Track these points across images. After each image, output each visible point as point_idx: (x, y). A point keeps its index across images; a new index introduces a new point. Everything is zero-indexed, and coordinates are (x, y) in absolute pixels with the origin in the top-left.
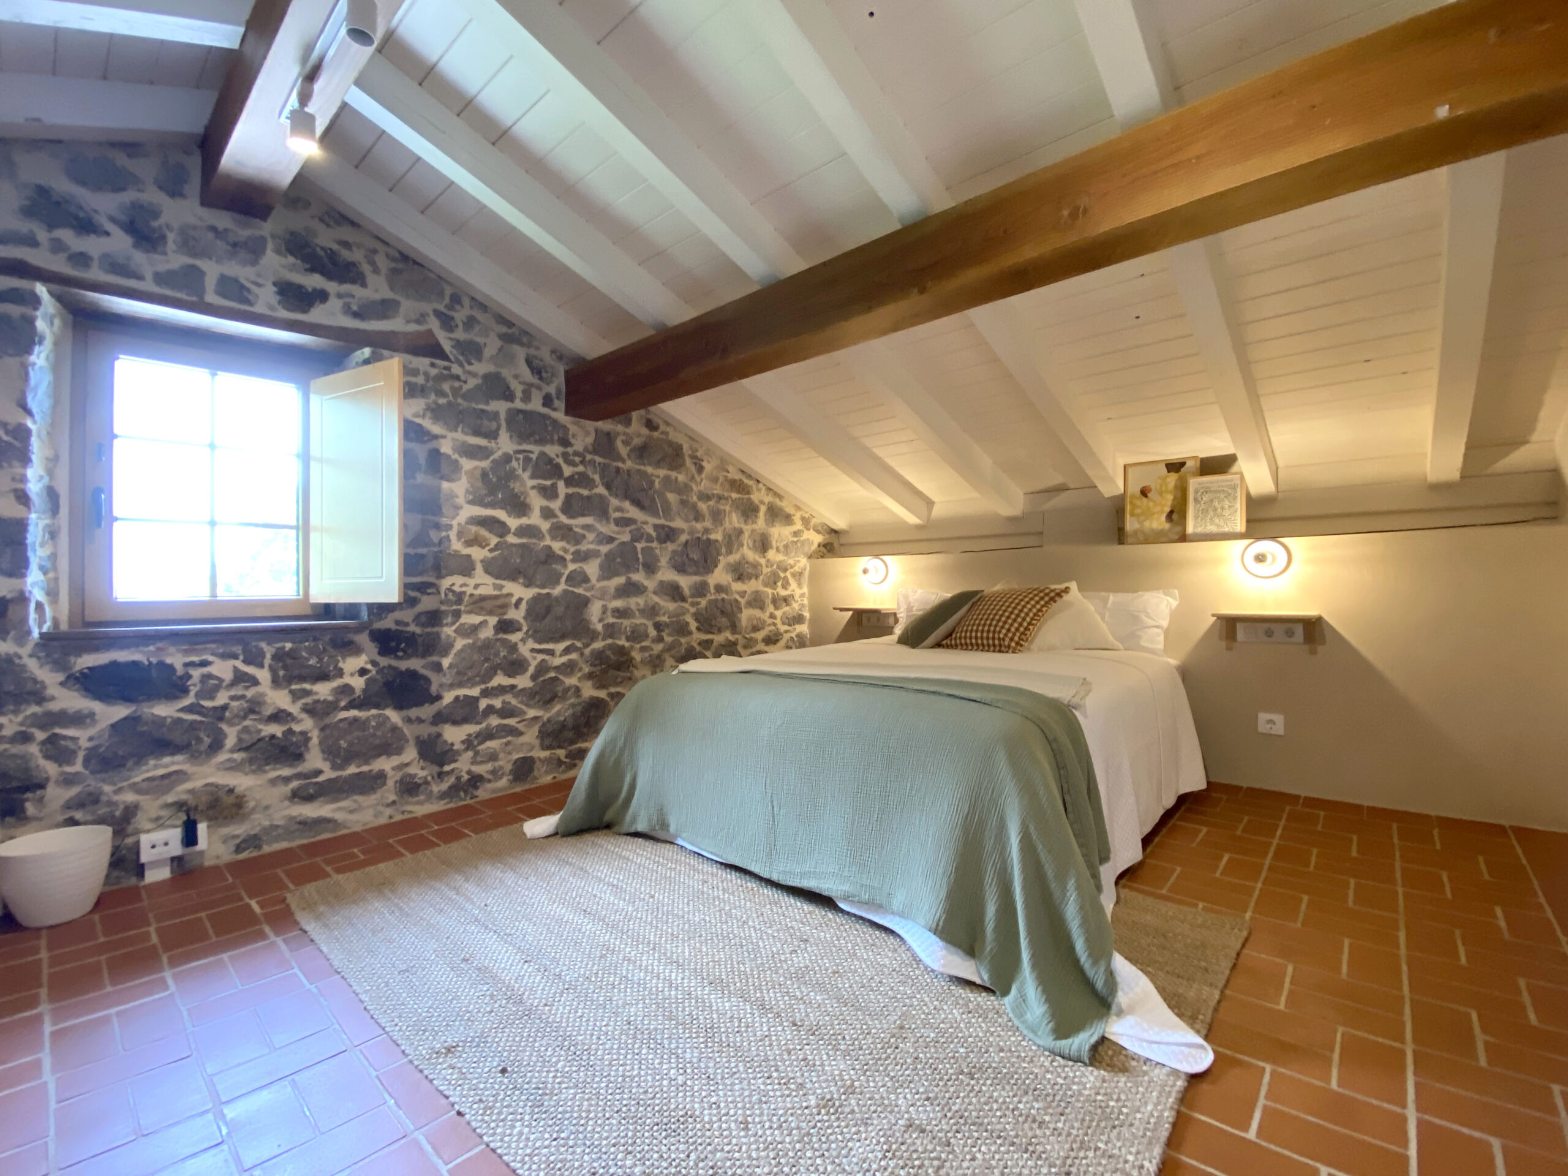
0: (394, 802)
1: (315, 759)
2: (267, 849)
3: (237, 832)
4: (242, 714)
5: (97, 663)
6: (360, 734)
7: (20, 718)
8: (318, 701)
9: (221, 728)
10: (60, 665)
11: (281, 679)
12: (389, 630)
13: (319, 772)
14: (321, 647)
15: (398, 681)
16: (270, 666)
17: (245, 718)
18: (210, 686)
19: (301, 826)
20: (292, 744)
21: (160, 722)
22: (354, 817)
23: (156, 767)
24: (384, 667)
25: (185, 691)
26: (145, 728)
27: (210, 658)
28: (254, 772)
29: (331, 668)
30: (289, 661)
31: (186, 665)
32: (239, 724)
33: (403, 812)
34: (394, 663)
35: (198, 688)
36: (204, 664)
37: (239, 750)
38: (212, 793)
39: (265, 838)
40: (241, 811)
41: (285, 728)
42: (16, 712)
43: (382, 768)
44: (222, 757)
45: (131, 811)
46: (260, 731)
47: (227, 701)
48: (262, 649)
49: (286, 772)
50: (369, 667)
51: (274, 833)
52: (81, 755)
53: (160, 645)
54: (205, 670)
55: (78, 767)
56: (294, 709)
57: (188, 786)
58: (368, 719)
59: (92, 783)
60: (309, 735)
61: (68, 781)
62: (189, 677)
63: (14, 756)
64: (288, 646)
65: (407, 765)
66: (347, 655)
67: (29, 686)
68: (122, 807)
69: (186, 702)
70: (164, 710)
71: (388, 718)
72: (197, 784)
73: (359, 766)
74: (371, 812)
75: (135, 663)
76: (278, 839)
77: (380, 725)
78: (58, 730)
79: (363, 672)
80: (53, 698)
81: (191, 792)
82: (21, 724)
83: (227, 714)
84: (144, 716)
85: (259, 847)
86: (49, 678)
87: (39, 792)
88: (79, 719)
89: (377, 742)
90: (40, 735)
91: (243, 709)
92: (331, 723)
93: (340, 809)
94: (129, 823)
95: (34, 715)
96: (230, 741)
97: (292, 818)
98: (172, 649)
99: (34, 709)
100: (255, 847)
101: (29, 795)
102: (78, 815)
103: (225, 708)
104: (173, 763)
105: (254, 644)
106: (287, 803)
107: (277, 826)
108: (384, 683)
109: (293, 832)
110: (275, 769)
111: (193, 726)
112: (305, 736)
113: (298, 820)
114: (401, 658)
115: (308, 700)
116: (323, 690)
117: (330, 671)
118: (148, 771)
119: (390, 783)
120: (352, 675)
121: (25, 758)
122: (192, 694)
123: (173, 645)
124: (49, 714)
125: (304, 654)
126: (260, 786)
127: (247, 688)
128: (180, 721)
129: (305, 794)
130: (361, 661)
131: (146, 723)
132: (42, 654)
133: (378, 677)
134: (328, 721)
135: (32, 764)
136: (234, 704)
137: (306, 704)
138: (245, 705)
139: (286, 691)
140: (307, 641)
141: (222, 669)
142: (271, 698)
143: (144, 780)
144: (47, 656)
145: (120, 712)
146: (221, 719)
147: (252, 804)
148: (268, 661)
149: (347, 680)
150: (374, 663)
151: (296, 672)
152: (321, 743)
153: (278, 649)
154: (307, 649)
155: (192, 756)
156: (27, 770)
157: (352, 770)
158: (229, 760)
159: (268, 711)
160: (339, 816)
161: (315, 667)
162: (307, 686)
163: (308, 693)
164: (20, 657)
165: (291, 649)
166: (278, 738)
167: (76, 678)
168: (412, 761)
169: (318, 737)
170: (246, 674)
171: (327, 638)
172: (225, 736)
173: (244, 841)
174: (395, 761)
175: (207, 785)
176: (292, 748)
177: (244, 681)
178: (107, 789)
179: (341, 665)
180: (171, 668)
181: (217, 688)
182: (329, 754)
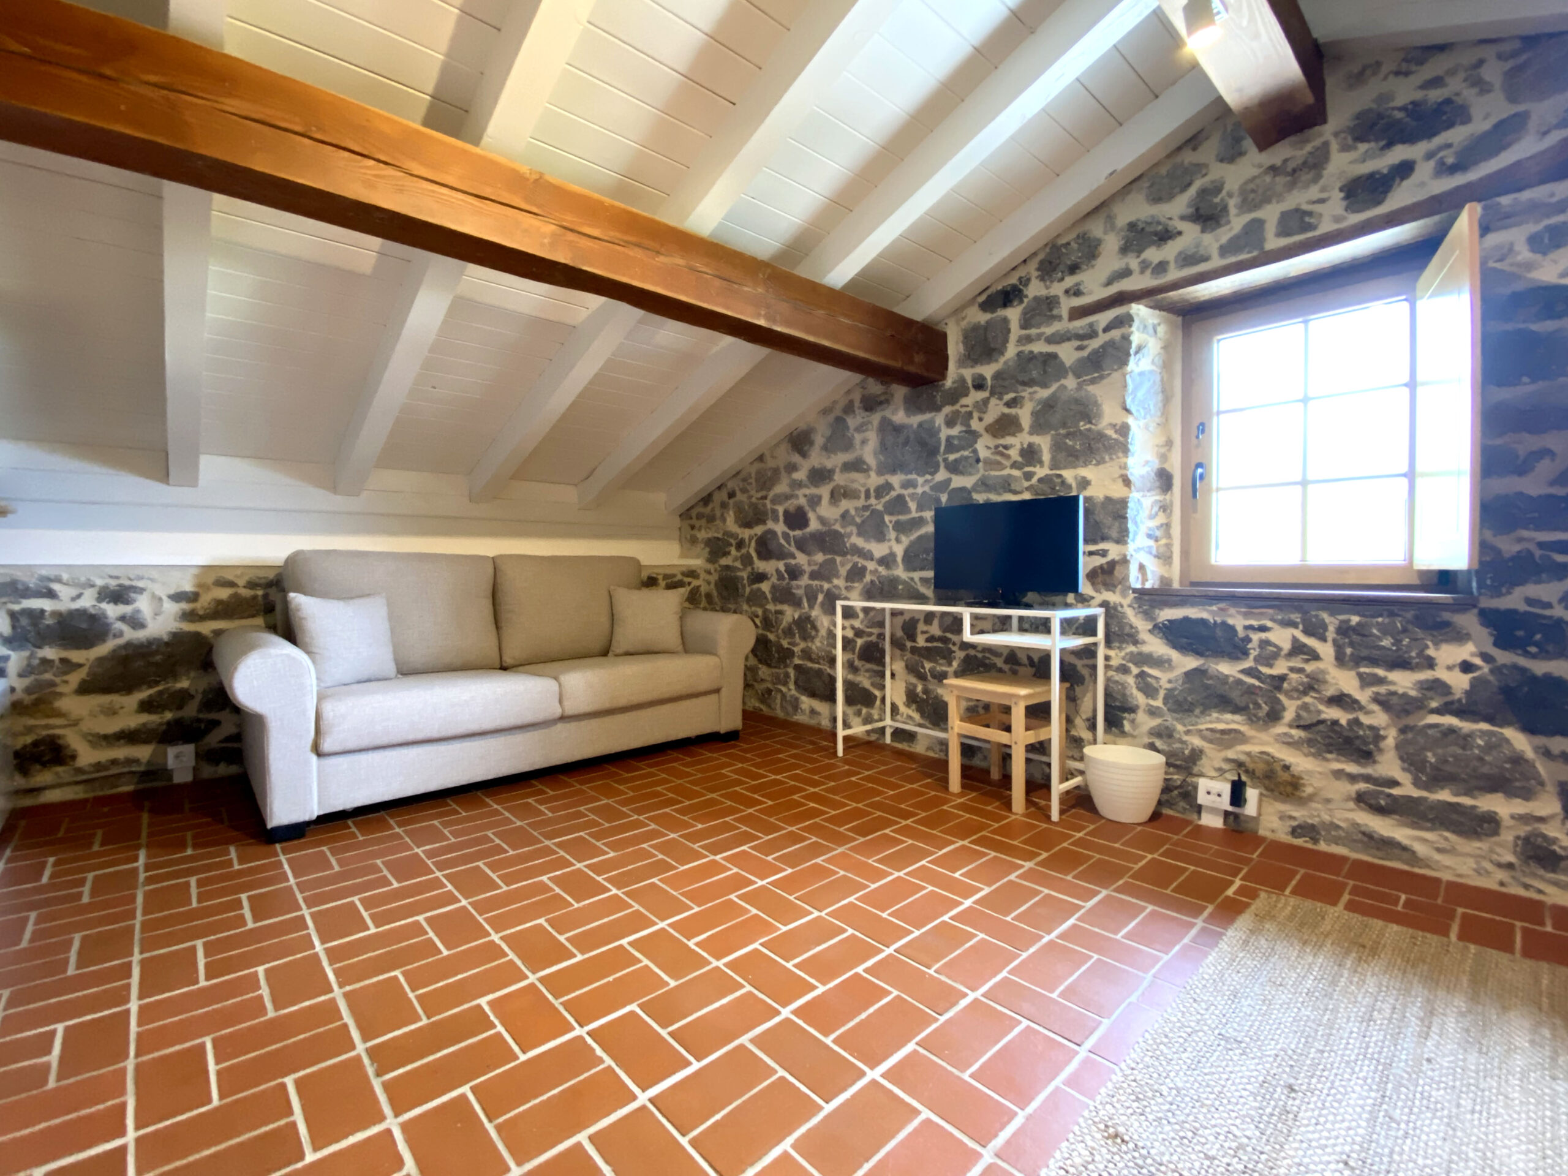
0: (1510, 866)
1: (1389, 765)
2: (1323, 846)
3: (1295, 814)
4: (1301, 688)
5: (1174, 618)
6: (1459, 751)
7: (1123, 654)
8: (1394, 693)
9: (1279, 699)
10: (1148, 615)
11: (1347, 658)
12: (1514, 612)
13: (1394, 783)
14: (1399, 625)
15: (1526, 689)
16: (1334, 641)
17: (1305, 693)
18: (1269, 653)
19: (1366, 839)
20: (1358, 737)
21: (1224, 679)
22: (1445, 860)
23: (1218, 720)
24: (1504, 666)
25: (1246, 653)
26: (1210, 682)
27: (1269, 624)
28: (1314, 755)
29: (1413, 654)
30: (1355, 637)
31: (1247, 628)
32: (1298, 698)
33: (1527, 887)
34: (1522, 662)
35: (1256, 653)
36: (1263, 629)
37: (1298, 727)
38: (1268, 763)
39: (1323, 833)
40: (1297, 793)
41: (1351, 716)
42: (1120, 648)
43: (1493, 809)
44: (1280, 729)
45: (1196, 755)
46: (1319, 712)
47: (1285, 671)
48: (1323, 620)
49: (1352, 768)
50: (1478, 661)
51: (1333, 833)
52: (1162, 693)
53: (1222, 605)
54: (1263, 635)
55: (1158, 703)
56: (1363, 696)
57: (1247, 748)
58: (1470, 735)
59: (1170, 720)
60: (1382, 733)
61: (1152, 712)
62: (1248, 640)
63: (1117, 682)
64: (1355, 619)
65: (1542, 820)
66: (1442, 641)
67: (1127, 630)
68: (1190, 747)
69: (1248, 664)
70: (1227, 669)
71: (1507, 741)
72: (1255, 749)
73: (1456, 795)
74: (1471, 863)
75: (1203, 622)
76: (1337, 841)
77: (1489, 748)
78: (1146, 669)
79: (1466, 667)
80: (1144, 642)
81: (1248, 754)
82: (1123, 658)
83: (1285, 685)
84: (1210, 671)
85: (1315, 841)
86: (1141, 625)
87: (1132, 715)
88: (1160, 663)
89: (1485, 770)
90: (1135, 670)
91: (1302, 684)
92: (1415, 726)
93: (1425, 841)
94: (1195, 764)
95: (1132, 653)
96: (1289, 715)
97: (1356, 825)
98: (1232, 611)
99: (1131, 648)
100: (1311, 838)
101: (1126, 715)
102: (1159, 743)
103: (1282, 678)
104: (1234, 722)
105: (1313, 613)
106: (1351, 805)
107: (1338, 827)
108: (1500, 688)
109: (1355, 841)
110: (1338, 761)
111: (1251, 690)
112: (1377, 736)
113: (1363, 829)
114: (1534, 656)
115: (1382, 689)
116: (1404, 681)
117: (1411, 658)
118: (1211, 722)
119: (1507, 836)
120: (1450, 668)
121: (1124, 685)
122: (1251, 657)
123: (1234, 607)
124: (1140, 654)
125: (1375, 631)
126: (1320, 773)
127: (1307, 661)
128: (1239, 682)
129: (1373, 802)
130: (1466, 651)
131: (1211, 678)
132: (1136, 606)
133: (1491, 678)
134: (1410, 721)
135: (1128, 692)
136: (1294, 676)
137: (1378, 694)
138: (1305, 680)
139: (1353, 673)
140: (1381, 615)
141: (1282, 637)
142: (1334, 678)
143: (1207, 729)
144: (1140, 607)
145: (1191, 663)
146: (1279, 688)
147: (1309, 790)
148: (1331, 634)
149: (1441, 674)
150: (1486, 657)
151: (1365, 653)
152: (1398, 747)
153: (1342, 622)
154: (1381, 627)
155: (1250, 719)
156: (1124, 695)
157: (1444, 795)
158: (1285, 734)
159: (1330, 692)
160: (1420, 849)
161: (1390, 649)
162: (1380, 672)
163: (1381, 681)
164: (1122, 606)
165: (1358, 624)
166: (1341, 726)
167: (1160, 628)
168: (1552, 817)
169: (1395, 738)
170: (1305, 645)
171: (1410, 615)
172: (1284, 709)
173: (1299, 826)
174: (1519, 807)
175: (1262, 753)
176: (1358, 742)
177: (1305, 654)
178: (1180, 728)
179: (1431, 652)
180: (1232, 629)
181: (1275, 656)
182: (1411, 764)
